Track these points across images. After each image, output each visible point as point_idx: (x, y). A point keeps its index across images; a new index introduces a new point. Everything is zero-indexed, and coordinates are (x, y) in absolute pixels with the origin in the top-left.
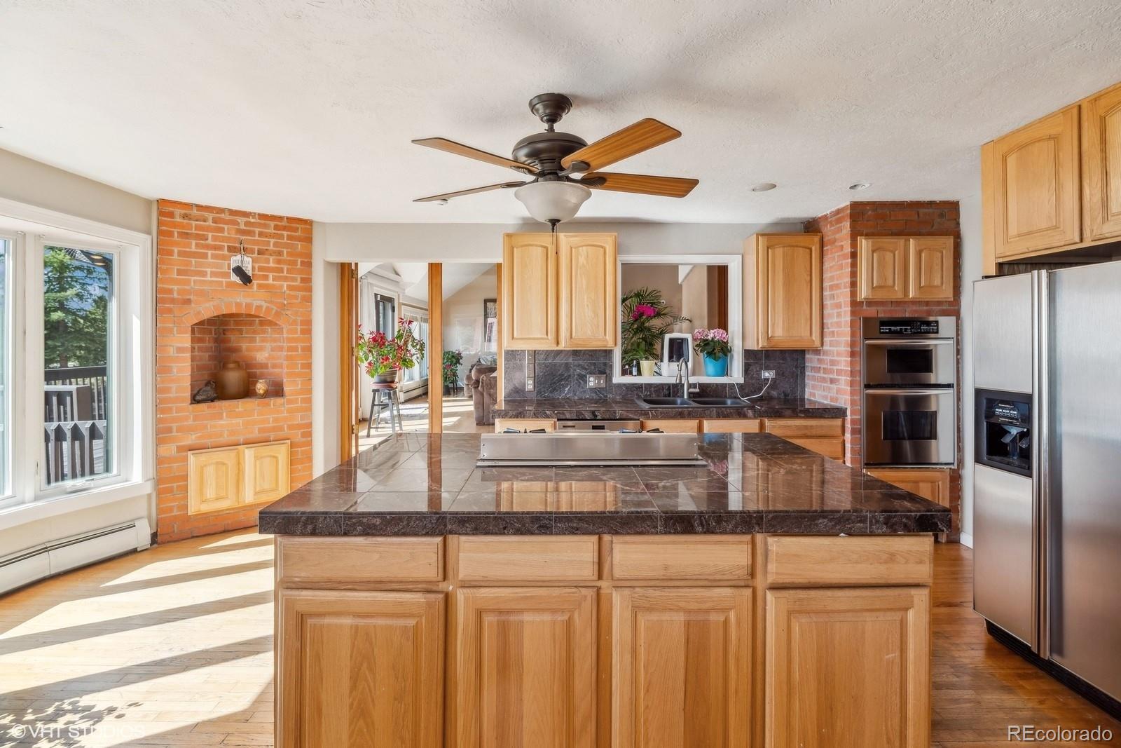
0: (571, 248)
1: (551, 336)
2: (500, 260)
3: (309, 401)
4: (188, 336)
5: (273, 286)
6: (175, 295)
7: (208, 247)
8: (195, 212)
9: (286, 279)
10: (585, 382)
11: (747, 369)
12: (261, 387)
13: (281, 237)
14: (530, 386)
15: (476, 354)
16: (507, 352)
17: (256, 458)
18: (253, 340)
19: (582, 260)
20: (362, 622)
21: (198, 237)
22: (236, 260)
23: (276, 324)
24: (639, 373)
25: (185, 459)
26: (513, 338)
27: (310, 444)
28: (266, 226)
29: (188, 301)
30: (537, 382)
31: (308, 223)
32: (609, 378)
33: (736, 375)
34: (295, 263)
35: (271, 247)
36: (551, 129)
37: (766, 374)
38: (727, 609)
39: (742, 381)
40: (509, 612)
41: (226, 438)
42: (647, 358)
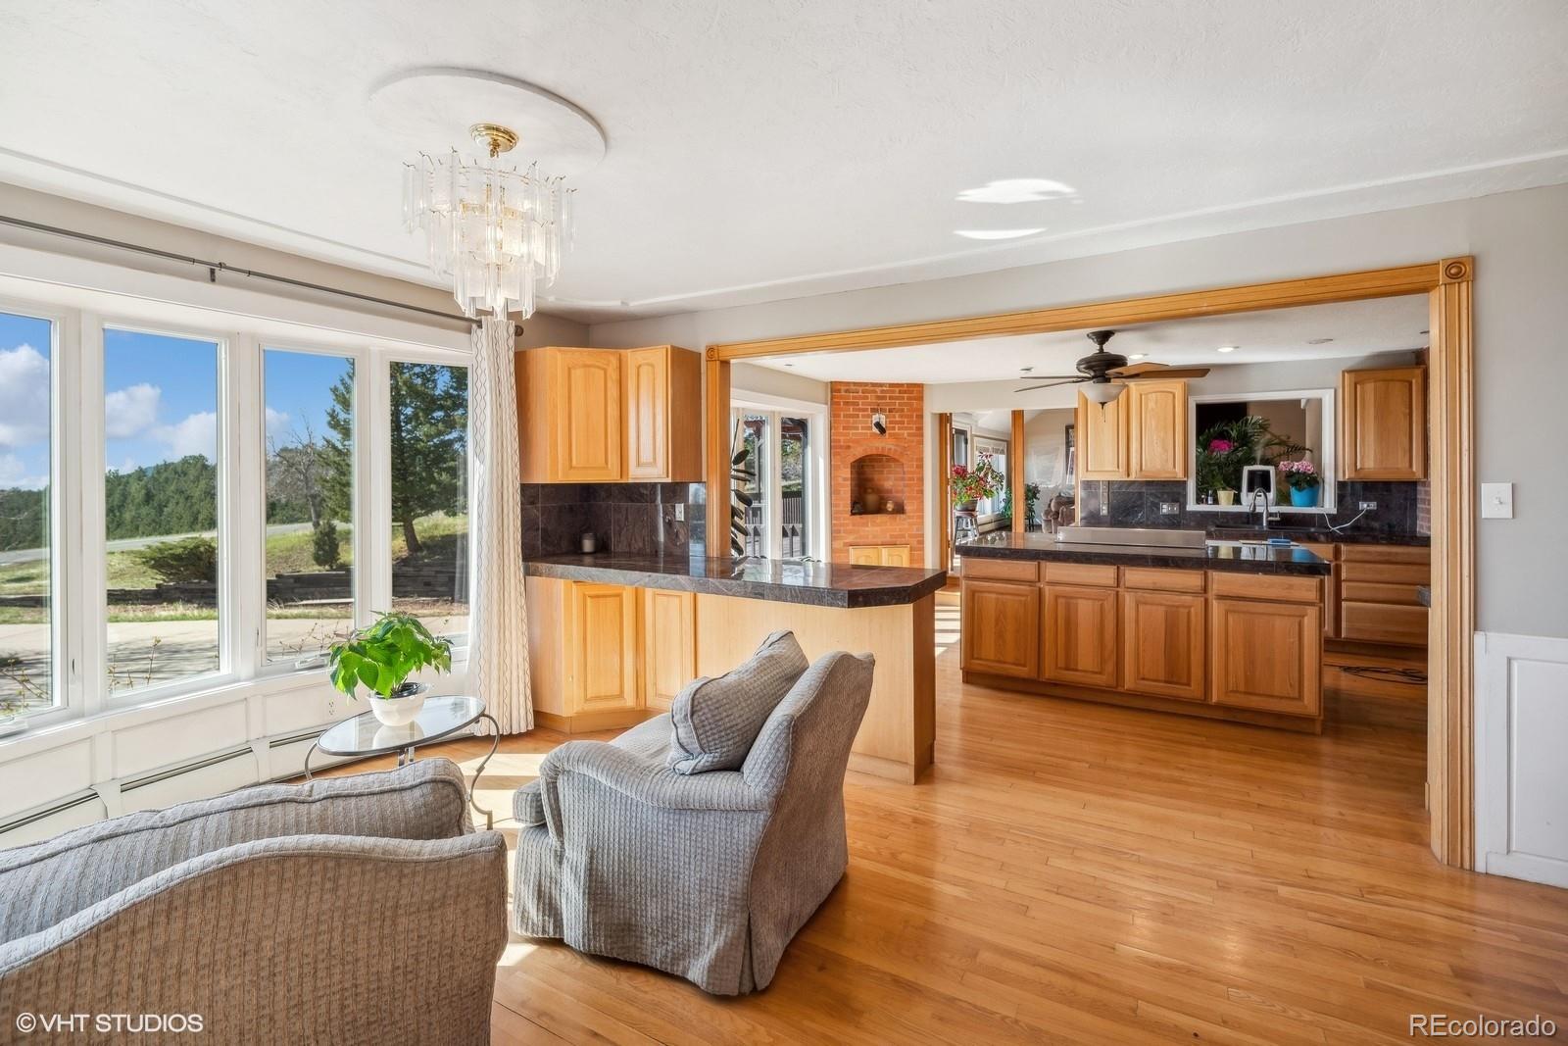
0: (1141, 395)
1: (1123, 469)
2: (1076, 406)
3: (922, 517)
4: (849, 470)
5: (898, 434)
6: (842, 444)
7: (860, 410)
8: (852, 387)
9: (906, 428)
10: (1158, 509)
11: (1340, 499)
12: (890, 506)
13: (903, 398)
14: (1104, 511)
15: (1056, 487)
16: (1084, 482)
17: (889, 555)
18: (882, 472)
19: (1151, 405)
20: (1000, 596)
21: (854, 404)
22: (876, 418)
23: (898, 461)
24: (1216, 501)
25: (848, 551)
26: (1087, 470)
27: (922, 549)
28: (893, 392)
29: (849, 447)
30: (1111, 508)
31: (920, 387)
32: (1183, 505)
33: (1329, 505)
34: (912, 416)
35: (897, 406)
36: (1101, 350)
37: (1364, 506)
38: (1190, 607)
39: (1334, 511)
40: (1072, 598)
41: (870, 540)
42: (1224, 489)
